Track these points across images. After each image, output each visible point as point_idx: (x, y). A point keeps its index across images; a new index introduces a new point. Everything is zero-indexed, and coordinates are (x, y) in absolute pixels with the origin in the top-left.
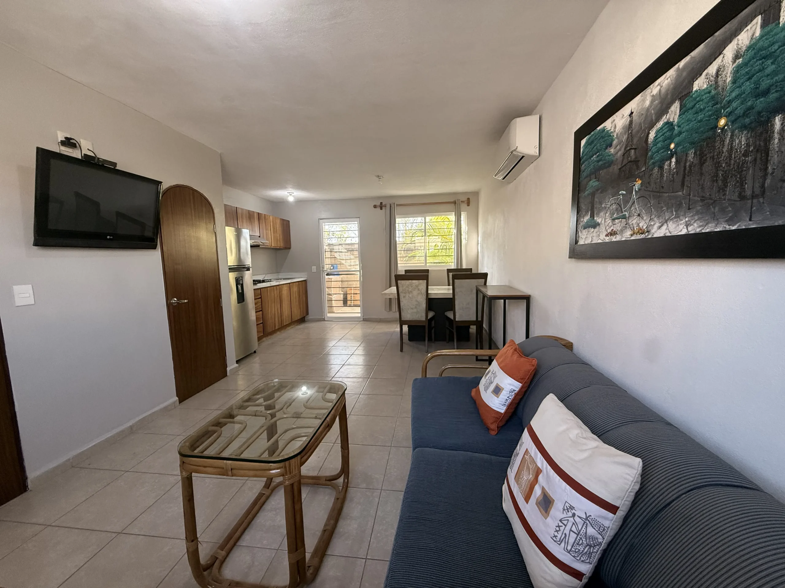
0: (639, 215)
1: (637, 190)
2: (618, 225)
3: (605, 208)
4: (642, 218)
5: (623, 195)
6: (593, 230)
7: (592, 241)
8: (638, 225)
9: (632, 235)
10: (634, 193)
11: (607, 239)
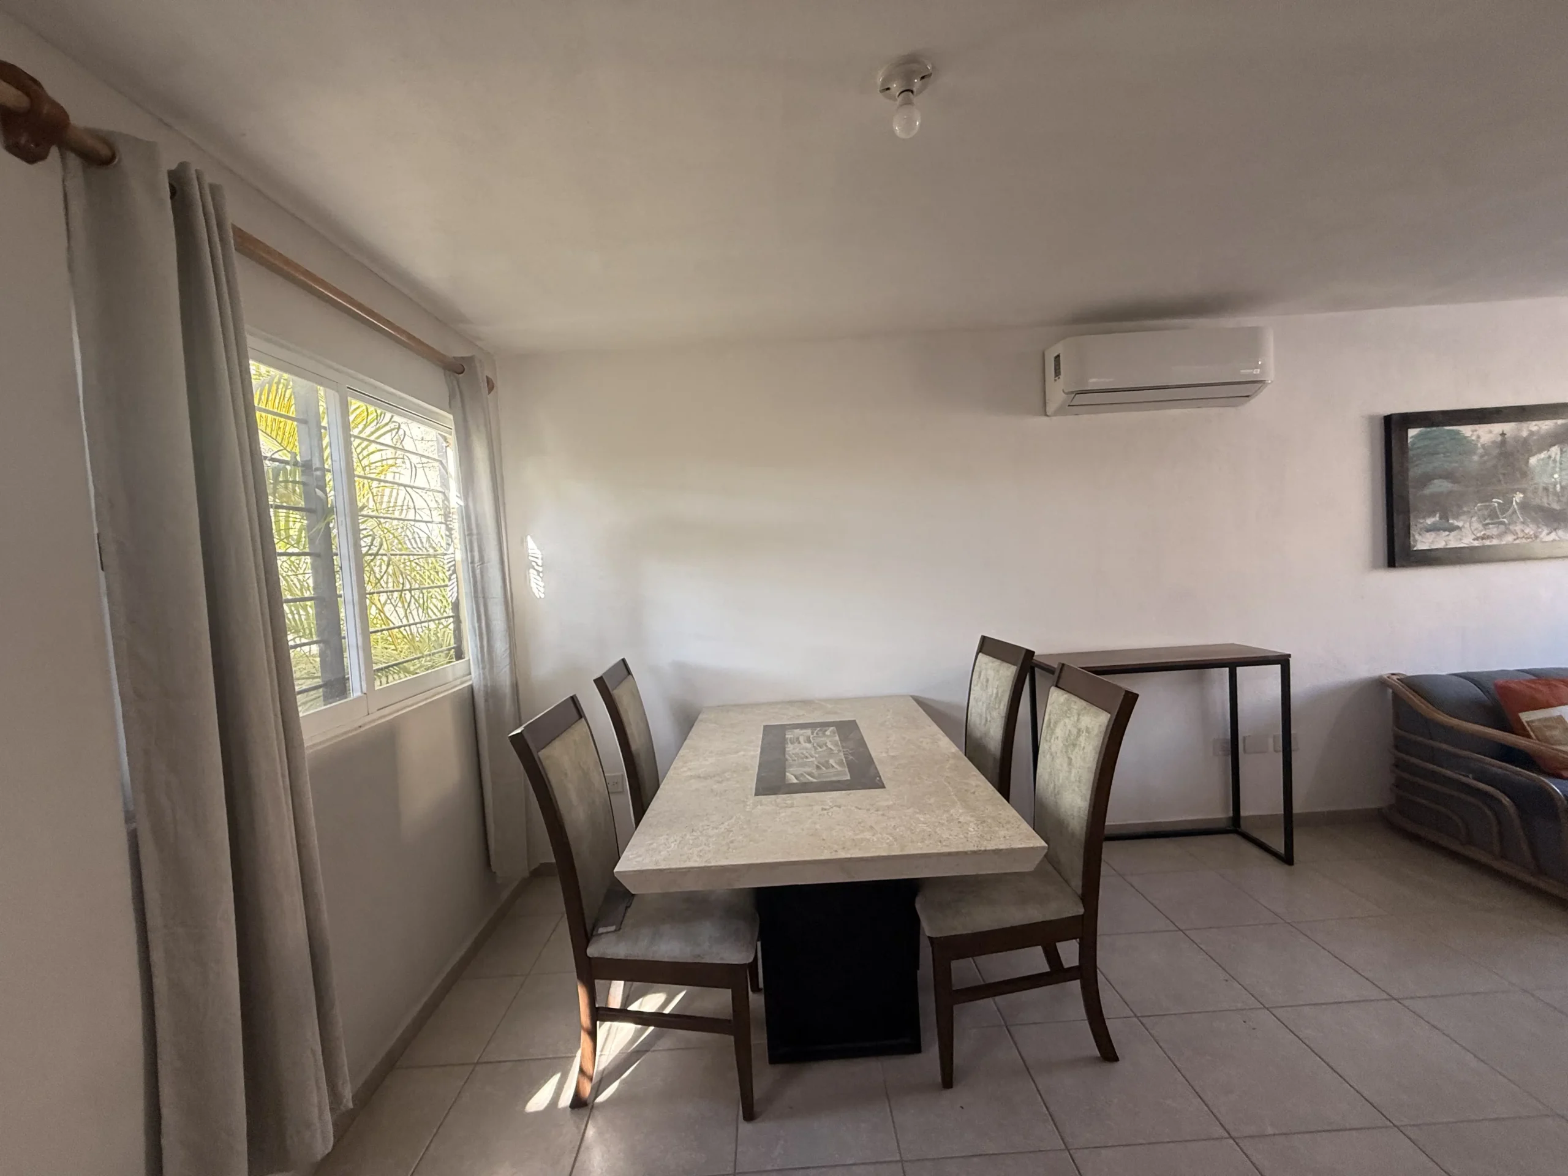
0: (1523, 523)
1: (1518, 501)
2: (1493, 530)
3: (1469, 512)
4: (1528, 526)
5: (1498, 503)
6: (1447, 533)
7: (1447, 545)
8: (1523, 531)
9: (1515, 540)
10: (1514, 503)
11: (1476, 543)
